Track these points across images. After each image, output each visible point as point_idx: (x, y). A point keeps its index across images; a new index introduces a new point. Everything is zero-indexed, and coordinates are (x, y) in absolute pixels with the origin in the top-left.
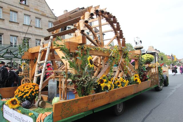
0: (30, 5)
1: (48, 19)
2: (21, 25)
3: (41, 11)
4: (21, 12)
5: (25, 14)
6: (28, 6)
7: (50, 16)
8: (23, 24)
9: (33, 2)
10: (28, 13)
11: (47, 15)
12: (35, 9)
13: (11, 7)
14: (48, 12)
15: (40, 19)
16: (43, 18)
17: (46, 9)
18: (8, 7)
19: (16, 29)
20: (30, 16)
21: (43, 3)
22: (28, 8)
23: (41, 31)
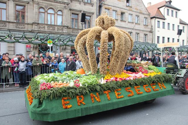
0: (133, 6)
1: (143, 16)
2: (127, 22)
3: (139, 10)
4: (127, 12)
5: (129, 14)
6: (131, 7)
7: (145, 13)
8: (129, 22)
9: (134, 3)
10: (131, 12)
11: (143, 12)
12: (136, 9)
13: (122, 9)
14: (144, 10)
15: (139, 16)
16: (141, 16)
17: (142, 8)
18: (120, 10)
19: (124, 26)
20: (132, 15)
21: (141, 3)
22: (131, 9)
23: (139, 26)
